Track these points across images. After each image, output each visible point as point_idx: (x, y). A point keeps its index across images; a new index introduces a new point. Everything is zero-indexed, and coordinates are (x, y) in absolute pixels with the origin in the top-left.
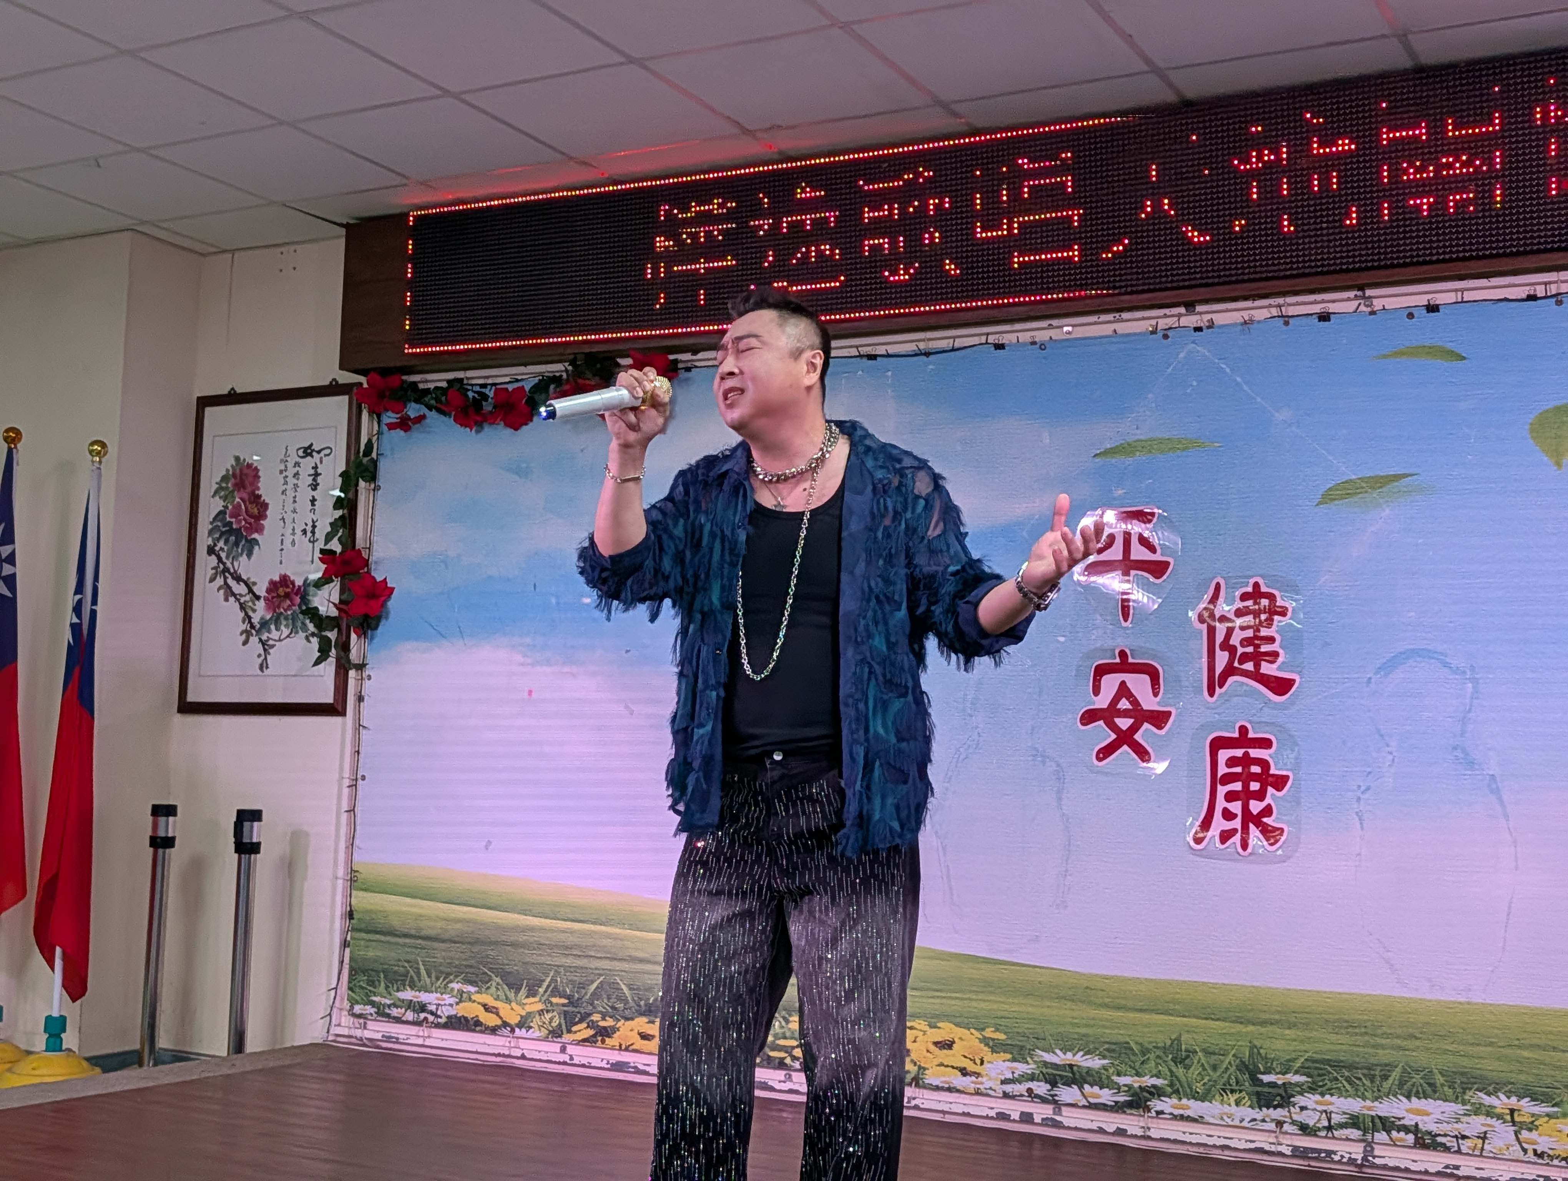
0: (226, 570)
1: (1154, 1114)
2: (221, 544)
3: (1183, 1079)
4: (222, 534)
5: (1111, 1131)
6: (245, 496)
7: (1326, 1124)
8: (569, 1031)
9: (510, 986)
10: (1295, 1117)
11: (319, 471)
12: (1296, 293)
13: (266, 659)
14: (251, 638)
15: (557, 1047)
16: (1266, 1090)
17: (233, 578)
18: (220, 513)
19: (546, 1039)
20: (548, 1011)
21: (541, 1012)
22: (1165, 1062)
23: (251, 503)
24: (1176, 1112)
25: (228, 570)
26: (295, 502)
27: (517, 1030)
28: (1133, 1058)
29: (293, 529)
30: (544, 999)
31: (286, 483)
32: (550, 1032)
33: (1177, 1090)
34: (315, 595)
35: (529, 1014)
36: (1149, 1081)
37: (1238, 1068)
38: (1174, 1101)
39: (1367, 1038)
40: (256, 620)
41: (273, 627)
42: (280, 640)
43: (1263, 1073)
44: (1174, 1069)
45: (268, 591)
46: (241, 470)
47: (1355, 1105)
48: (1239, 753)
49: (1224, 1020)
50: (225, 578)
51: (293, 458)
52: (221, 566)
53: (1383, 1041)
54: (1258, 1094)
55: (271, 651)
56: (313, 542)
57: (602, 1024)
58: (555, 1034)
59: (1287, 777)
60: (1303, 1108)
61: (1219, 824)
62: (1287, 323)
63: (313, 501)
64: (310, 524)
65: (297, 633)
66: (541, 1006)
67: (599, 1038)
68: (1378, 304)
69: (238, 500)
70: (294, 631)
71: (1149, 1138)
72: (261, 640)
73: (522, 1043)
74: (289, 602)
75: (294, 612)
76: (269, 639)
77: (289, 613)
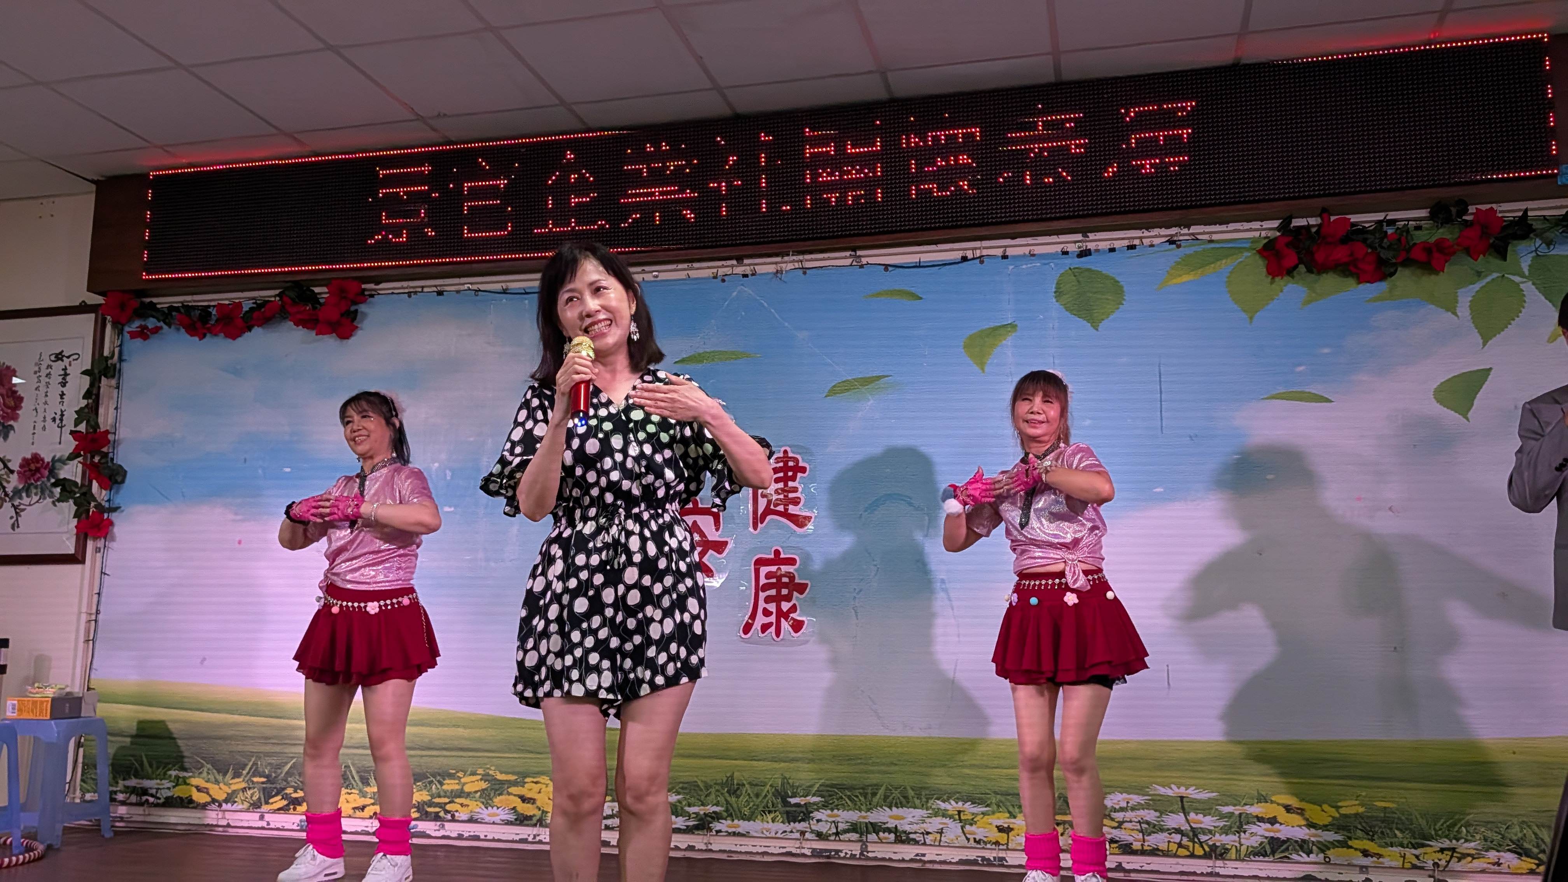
1: (714, 833)
3: (735, 806)
5: (684, 847)
6: (5, 392)
7: (835, 831)
8: (267, 803)
9: (219, 772)
10: (813, 827)
11: (68, 372)
12: (811, 252)
13: (17, 520)
14: (5, 504)
15: (257, 816)
16: (794, 809)
19: (247, 810)
20: (250, 788)
21: (244, 790)
22: (722, 794)
23: (8, 397)
24: (730, 830)
26: (46, 396)
27: (224, 804)
28: (700, 793)
29: (45, 418)
30: (246, 779)
31: (39, 381)
32: (251, 804)
33: (731, 814)
34: (62, 469)
35: (234, 792)
36: (711, 809)
37: (774, 795)
38: (729, 822)
39: (862, 767)
40: (9, 488)
41: (24, 495)
42: (30, 505)
43: (791, 797)
44: (729, 799)
45: (21, 466)
47: (853, 816)
48: (773, 568)
49: (764, 760)
51: (46, 362)
53: (871, 768)
54: (788, 813)
55: (22, 513)
56: (61, 427)
57: (294, 795)
58: (255, 806)
59: (806, 585)
60: (818, 821)
61: (761, 619)
62: (805, 273)
63: (62, 395)
64: (59, 413)
65: (45, 498)
66: (244, 785)
67: (292, 807)
68: (864, 261)
70: (43, 496)
71: (711, 850)
72: (13, 505)
73: (227, 815)
74: (39, 475)
75: (43, 482)
76: (20, 504)
77: (39, 483)
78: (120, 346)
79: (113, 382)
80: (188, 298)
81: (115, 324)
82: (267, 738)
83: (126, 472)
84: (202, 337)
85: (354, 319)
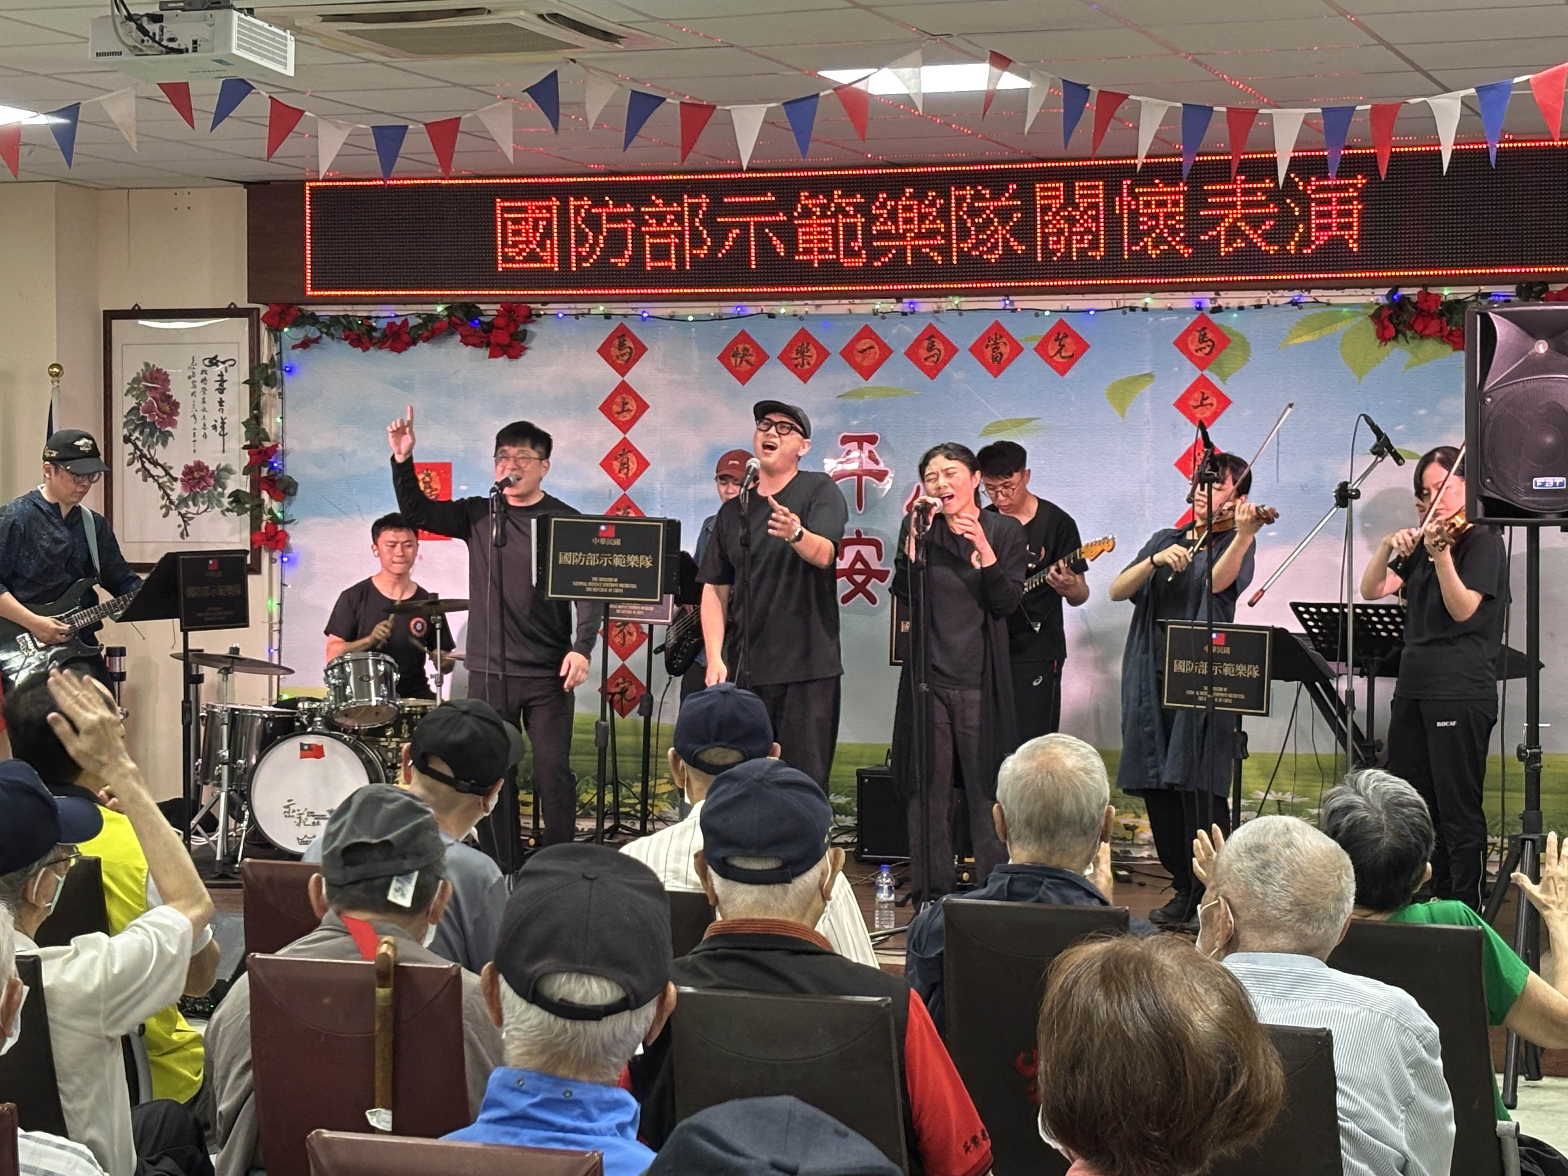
0: (143, 456)
2: (137, 434)
4: (137, 426)
6: (158, 396)
11: (225, 378)
13: (186, 526)
14: (171, 512)
17: (150, 462)
18: (133, 409)
25: (146, 457)
26: (204, 402)
29: (204, 425)
31: (195, 387)
34: (227, 478)
40: (174, 497)
41: (190, 503)
42: (197, 514)
45: (184, 474)
46: (151, 374)
50: (143, 463)
51: (200, 367)
52: (138, 453)
55: (190, 522)
56: (223, 435)
62: (961, 314)
63: (221, 402)
64: (220, 421)
65: (213, 508)
68: (1016, 306)
69: (150, 398)
70: (210, 506)
72: (180, 513)
74: (203, 484)
75: (209, 492)
76: (187, 513)
77: (205, 492)
78: (280, 353)
79: (274, 390)
80: (349, 307)
81: (270, 329)
83: (296, 484)
84: (365, 349)
85: (523, 339)
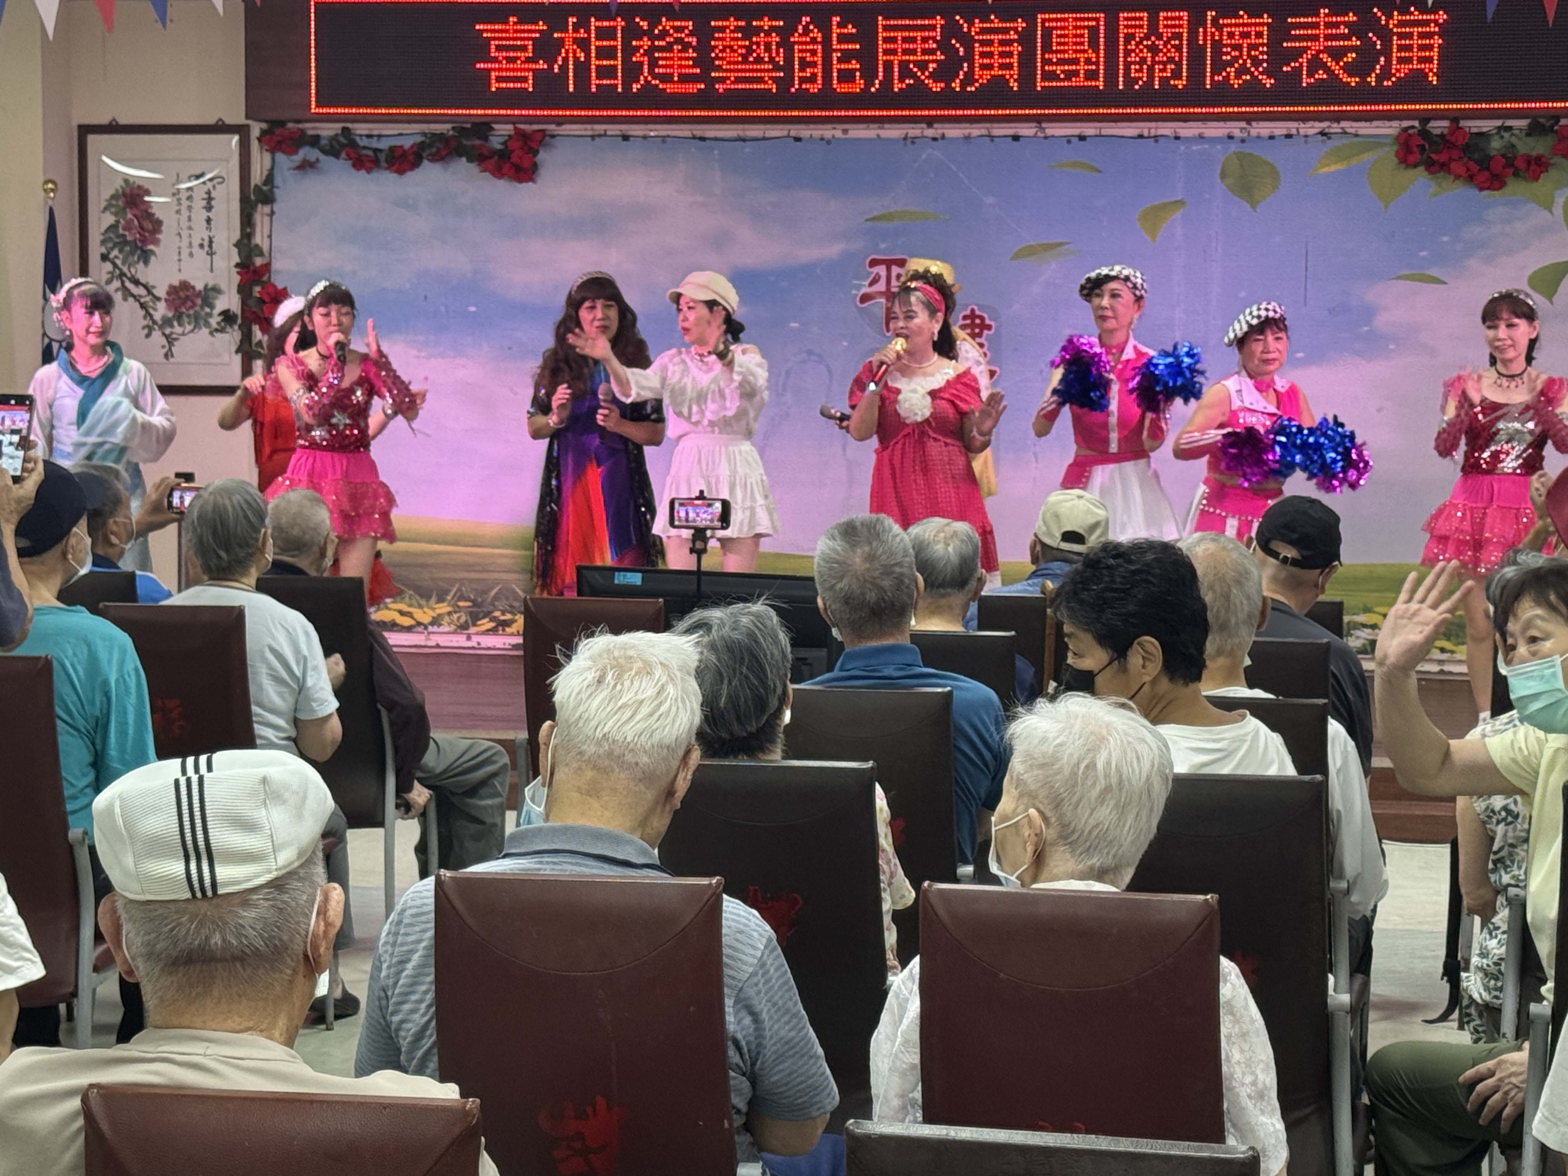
0: (122, 274)
2: (115, 252)
4: (115, 245)
6: (137, 213)
8: (474, 625)
9: (422, 596)
11: (213, 195)
13: (170, 349)
14: (154, 333)
15: (464, 637)
17: (131, 281)
18: (112, 226)
19: (454, 632)
20: (455, 612)
21: (449, 614)
23: (144, 219)
25: (124, 275)
26: (190, 220)
27: (430, 628)
30: (451, 603)
31: (180, 204)
32: (458, 627)
34: (216, 298)
35: (439, 615)
40: (158, 316)
41: (175, 323)
42: (183, 334)
45: (168, 293)
46: (130, 191)
50: (123, 283)
52: (118, 271)
56: (211, 254)
57: (502, 618)
58: (463, 627)
62: (994, 140)
63: (209, 221)
64: (207, 239)
65: (200, 328)
66: (449, 609)
67: (501, 628)
69: (130, 216)
70: (197, 326)
72: (164, 334)
73: (432, 636)
74: (189, 304)
75: (196, 312)
76: (172, 333)
77: (191, 312)
79: (267, 209)
82: (470, 566)
84: (369, 171)
